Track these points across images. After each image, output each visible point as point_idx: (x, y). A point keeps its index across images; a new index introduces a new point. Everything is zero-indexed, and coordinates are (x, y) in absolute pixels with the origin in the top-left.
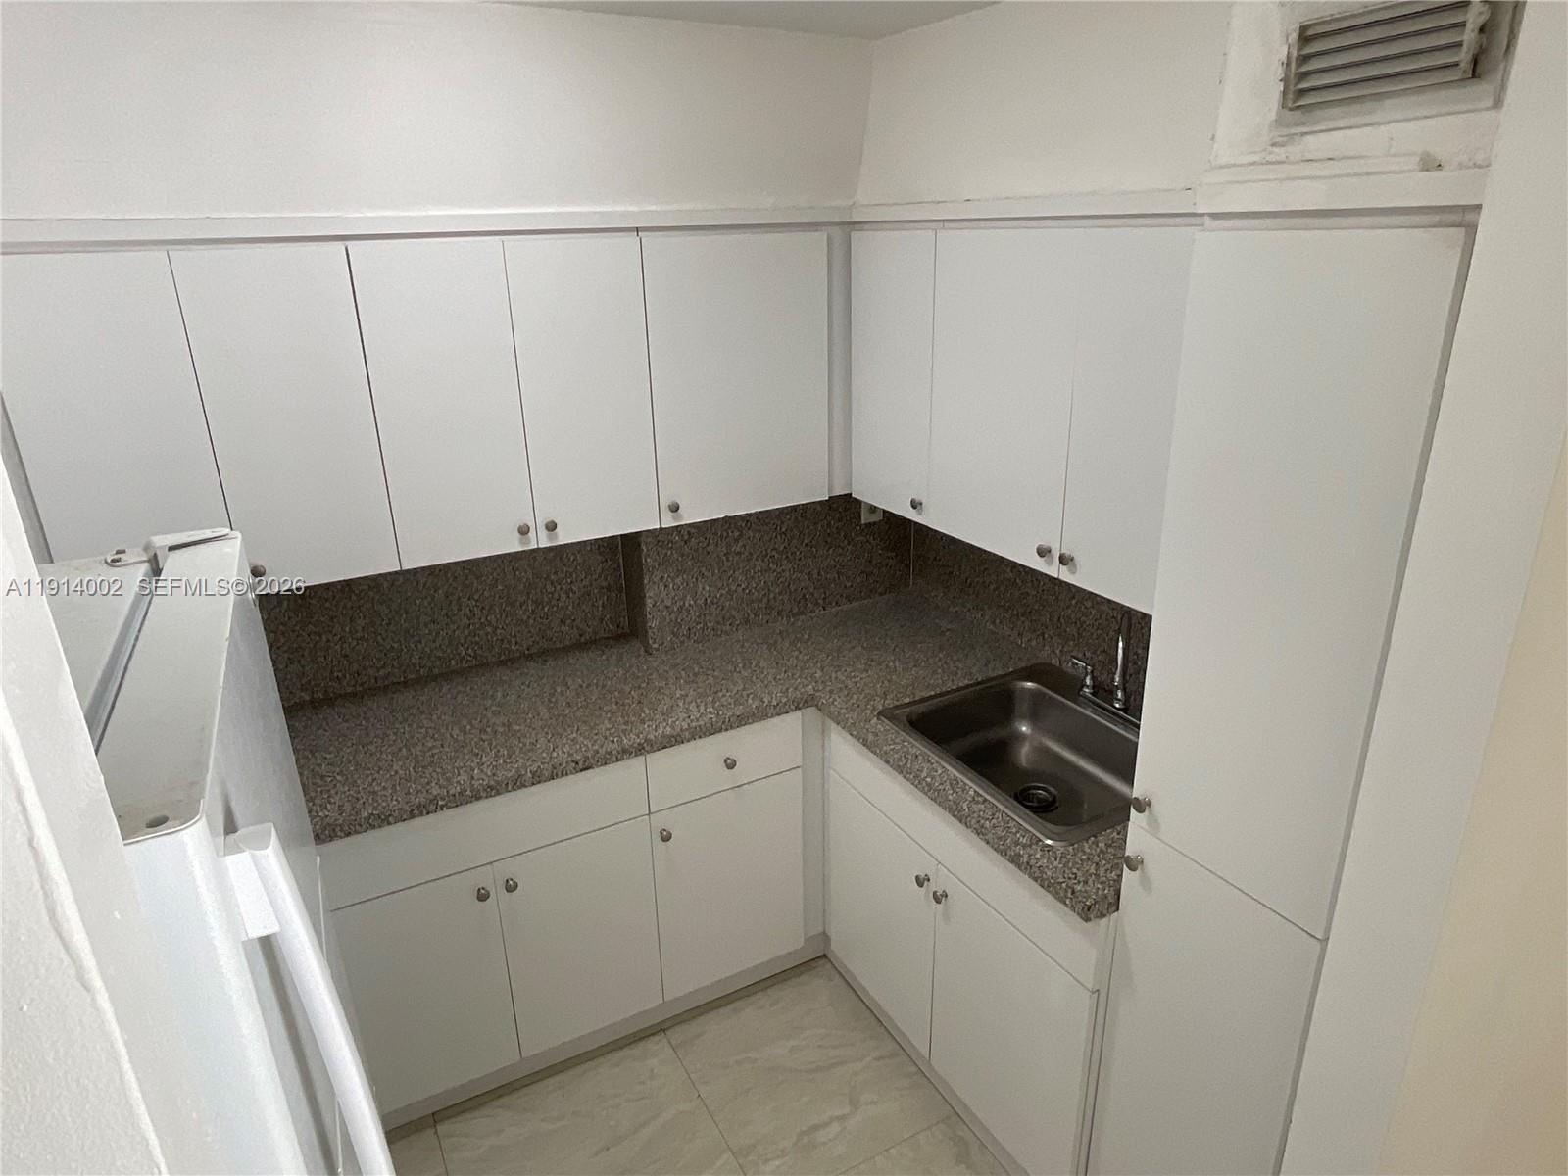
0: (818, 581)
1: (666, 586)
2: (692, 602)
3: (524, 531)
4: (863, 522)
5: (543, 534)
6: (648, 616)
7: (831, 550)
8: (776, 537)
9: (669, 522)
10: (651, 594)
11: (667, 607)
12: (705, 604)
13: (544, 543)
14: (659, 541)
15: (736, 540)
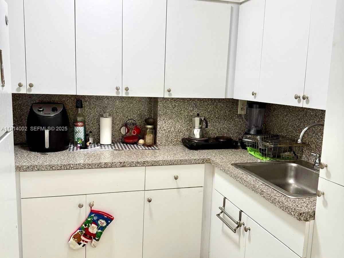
0: (220, 132)
1: (165, 122)
2: (173, 130)
3: (117, 89)
4: (238, 113)
5: (124, 91)
6: (158, 132)
7: (226, 121)
8: (206, 113)
9: (167, 96)
10: (160, 124)
11: (165, 130)
12: (178, 131)
13: (124, 95)
14: (164, 106)
15: (191, 111)
